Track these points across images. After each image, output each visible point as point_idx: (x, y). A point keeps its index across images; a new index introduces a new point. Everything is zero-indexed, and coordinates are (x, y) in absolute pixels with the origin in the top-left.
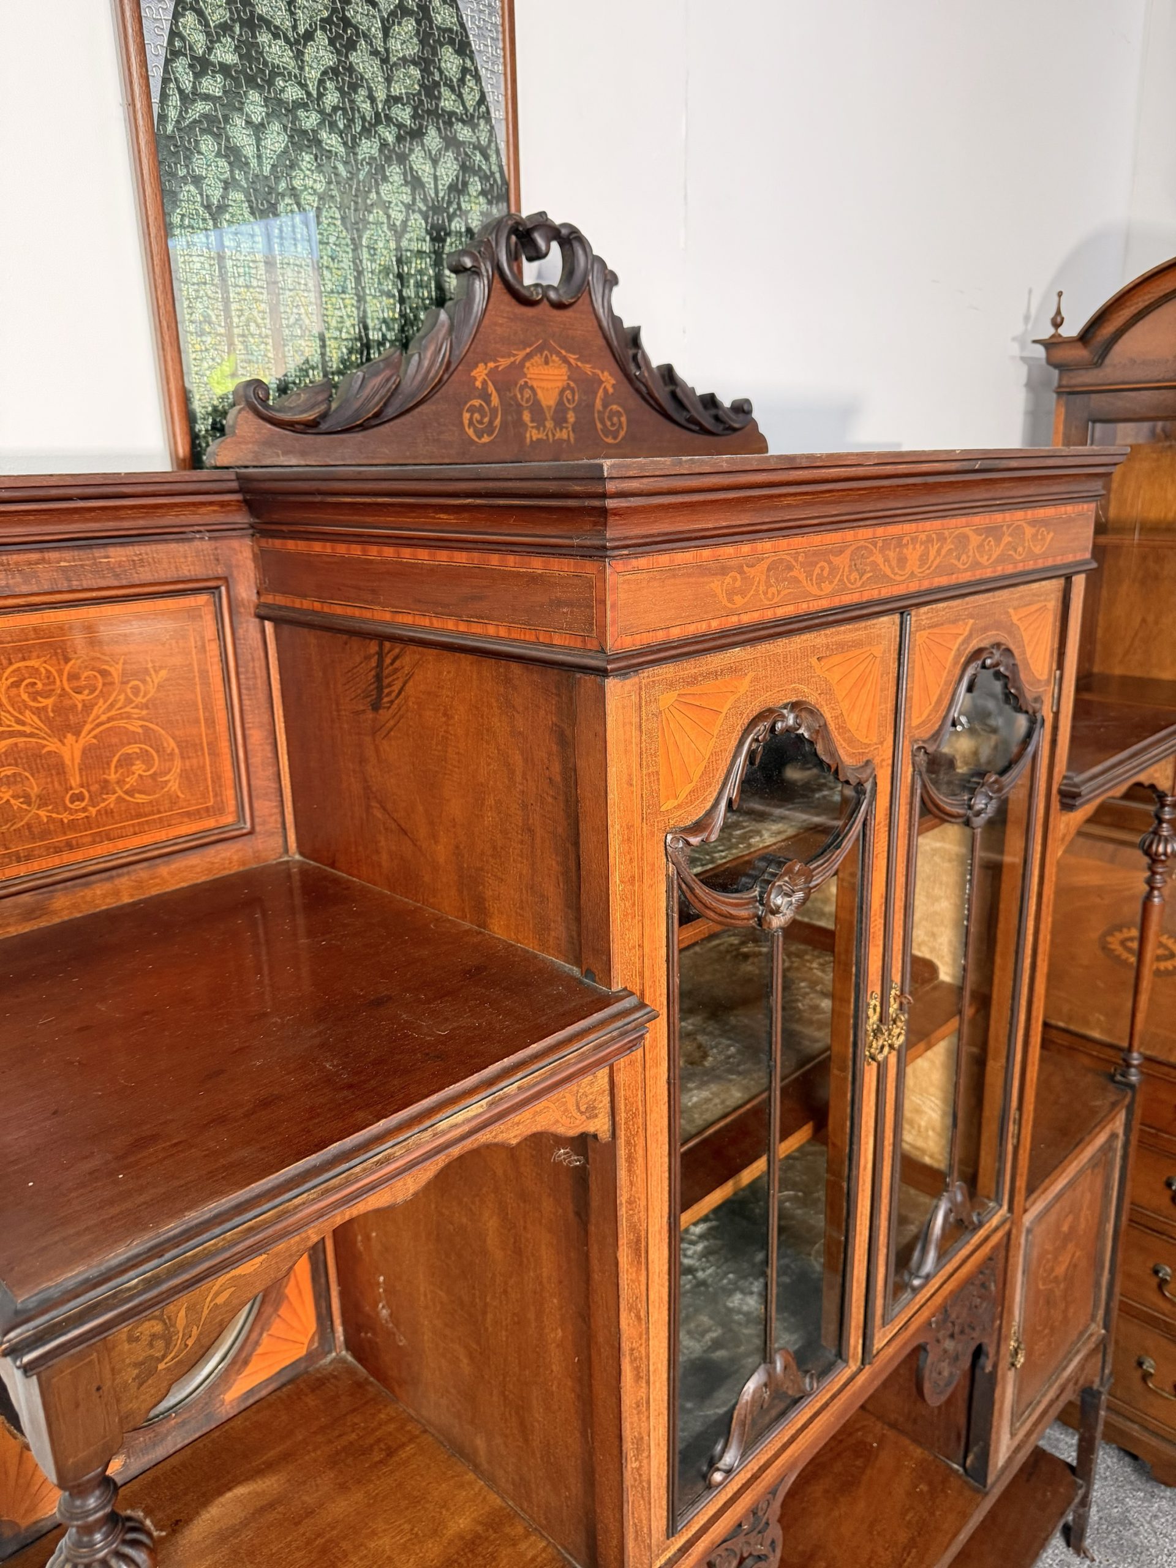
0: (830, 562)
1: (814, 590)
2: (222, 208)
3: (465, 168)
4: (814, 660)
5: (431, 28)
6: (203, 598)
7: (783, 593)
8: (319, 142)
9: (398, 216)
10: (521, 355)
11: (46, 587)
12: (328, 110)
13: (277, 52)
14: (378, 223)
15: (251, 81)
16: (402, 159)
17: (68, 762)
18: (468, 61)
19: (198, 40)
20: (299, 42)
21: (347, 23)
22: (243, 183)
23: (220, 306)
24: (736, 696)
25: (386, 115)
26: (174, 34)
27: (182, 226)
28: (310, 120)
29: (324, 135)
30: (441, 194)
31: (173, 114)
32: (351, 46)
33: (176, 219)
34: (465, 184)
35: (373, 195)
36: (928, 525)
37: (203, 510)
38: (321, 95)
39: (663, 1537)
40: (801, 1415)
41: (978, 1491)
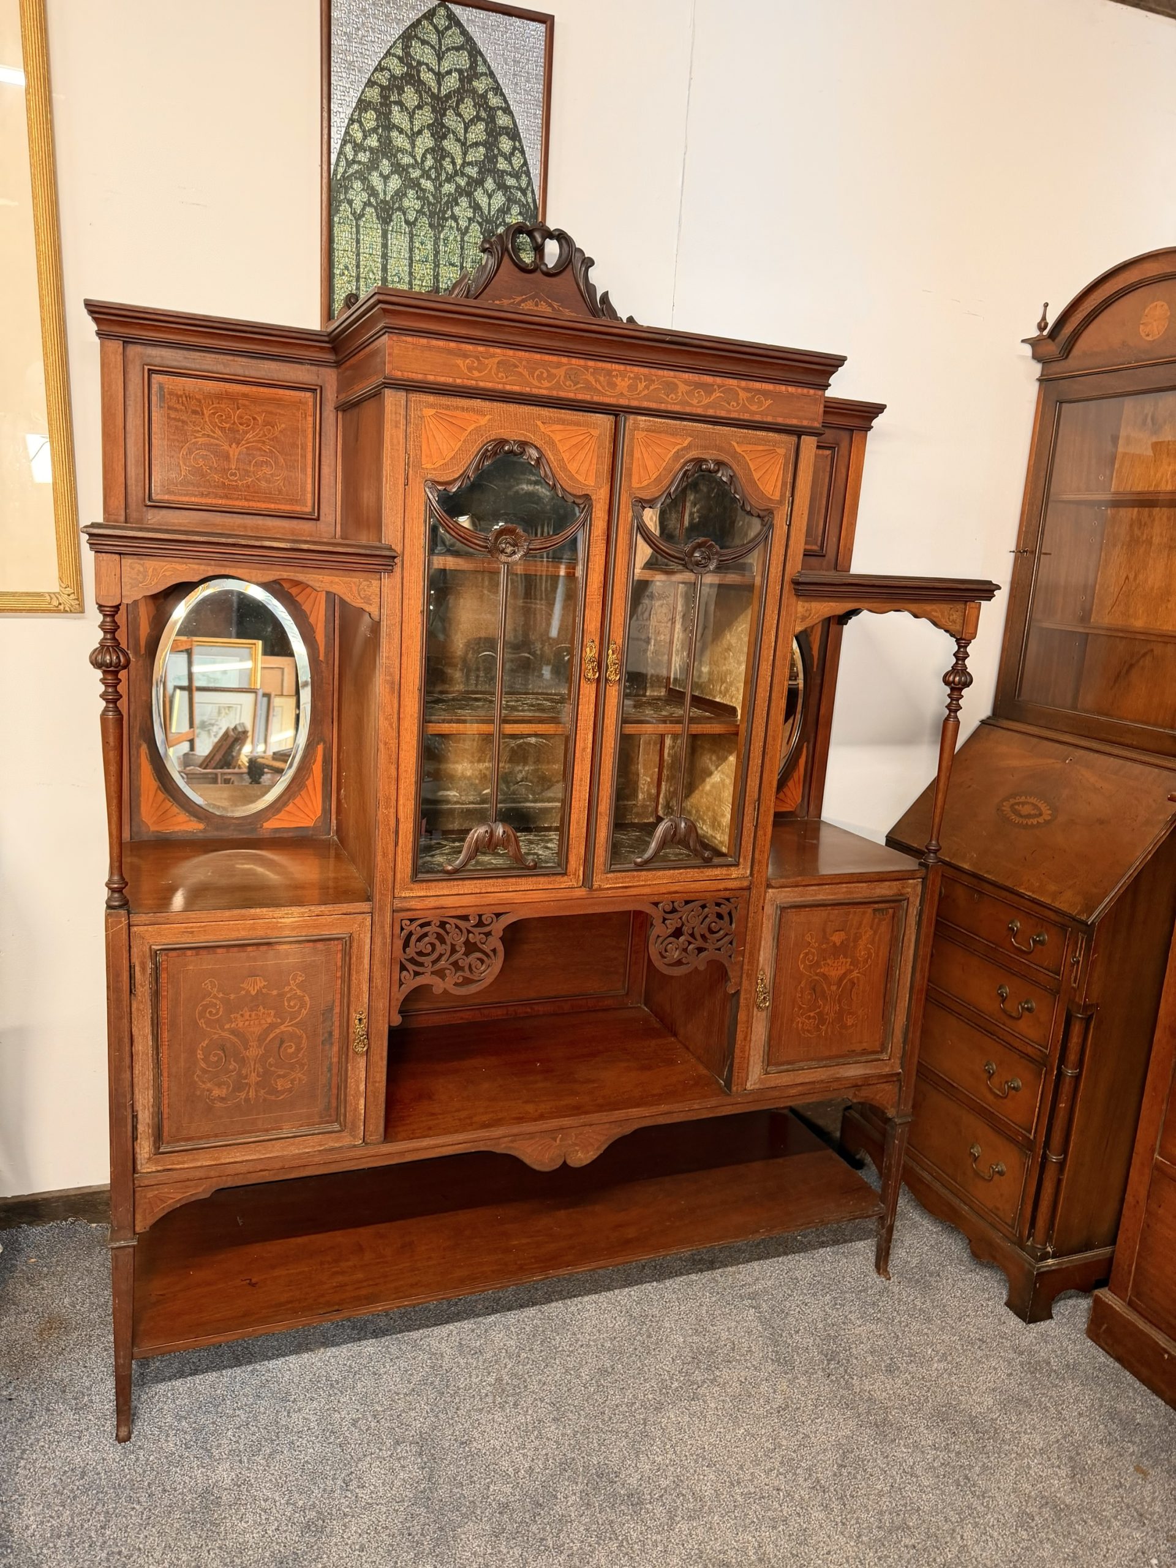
0: (548, 371)
1: (535, 383)
2: (362, 215)
3: (510, 200)
4: (539, 423)
5: (495, 127)
6: (308, 394)
7: (510, 378)
8: (419, 185)
9: (463, 224)
10: (519, 299)
11: (232, 372)
12: (427, 168)
13: (400, 141)
14: (451, 227)
15: (385, 155)
16: (469, 194)
17: (231, 456)
18: (517, 144)
19: (359, 135)
20: (413, 136)
21: (443, 125)
22: (374, 203)
23: (354, 262)
24: (478, 425)
25: (461, 172)
26: (347, 133)
27: (339, 223)
28: (415, 174)
29: (423, 181)
30: (492, 213)
31: (341, 170)
32: (444, 137)
33: (336, 219)
34: (509, 209)
35: (449, 212)
36: (636, 369)
37: (312, 349)
38: (423, 161)
39: (408, 880)
40: (523, 880)
41: (725, 1092)
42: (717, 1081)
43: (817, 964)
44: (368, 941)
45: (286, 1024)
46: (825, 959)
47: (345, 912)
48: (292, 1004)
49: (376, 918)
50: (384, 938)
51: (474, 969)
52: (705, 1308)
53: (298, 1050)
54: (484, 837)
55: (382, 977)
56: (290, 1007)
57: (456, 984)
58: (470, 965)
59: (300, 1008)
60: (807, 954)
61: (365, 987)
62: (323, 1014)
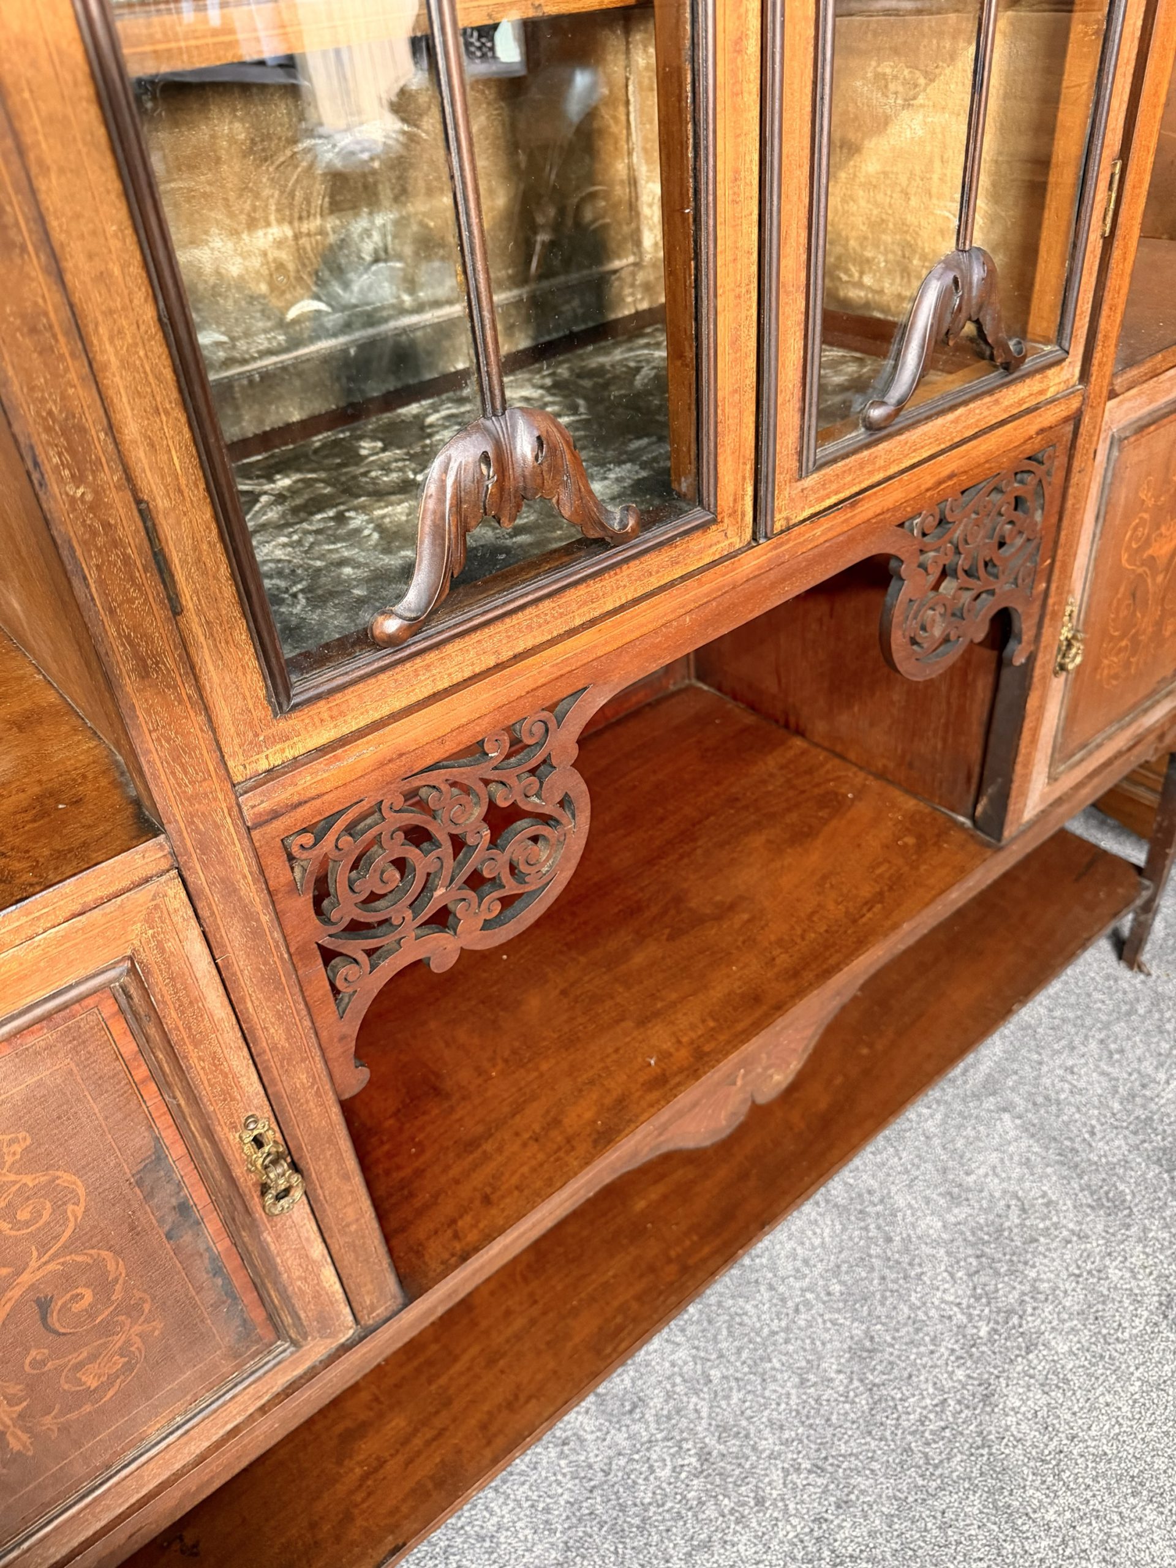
39: (262, 711)
40: (608, 581)
41: (988, 845)
42: (955, 822)
43: (1147, 543)
44: (197, 948)
45: (33, 1264)
46: (1158, 528)
47: (77, 908)
48: (23, 1215)
49: (199, 878)
50: (248, 916)
51: (523, 868)
52: (936, 1141)
53: (103, 1286)
54: (480, 480)
55: (279, 1016)
56: (27, 1224)
57: (487, 925)
58: (513, 868)
59: (59, 1207)
60: (1135, 529)
61: (239, 1062)
62: (140, 1183)
